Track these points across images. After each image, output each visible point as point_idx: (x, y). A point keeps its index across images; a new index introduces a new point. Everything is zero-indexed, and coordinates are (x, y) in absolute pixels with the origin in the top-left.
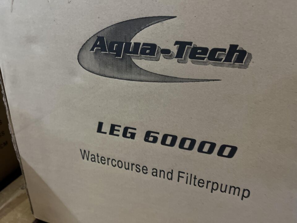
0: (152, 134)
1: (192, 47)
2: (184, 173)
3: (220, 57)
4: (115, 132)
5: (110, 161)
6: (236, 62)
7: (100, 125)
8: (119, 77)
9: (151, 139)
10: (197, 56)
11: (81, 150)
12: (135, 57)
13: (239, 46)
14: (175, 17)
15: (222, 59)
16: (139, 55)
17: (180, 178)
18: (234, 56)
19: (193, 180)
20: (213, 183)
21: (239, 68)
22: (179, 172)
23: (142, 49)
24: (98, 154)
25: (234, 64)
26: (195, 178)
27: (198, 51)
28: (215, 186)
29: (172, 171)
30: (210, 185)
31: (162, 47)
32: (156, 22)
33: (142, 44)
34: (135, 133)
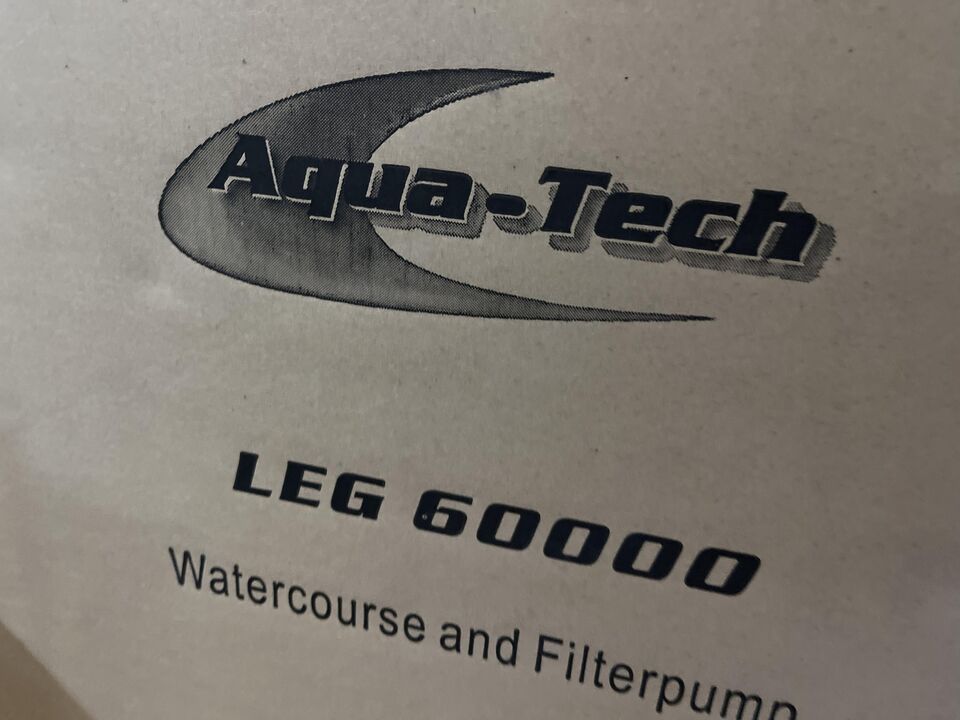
0: (444, 503)
1: (609, 191)
2: (560, 642)
3: (715, 237)
4: (305, 493)
5: (283, 593)
6: (772, 254)
7: (247, 463)
8: (323, 293)
9: (440, 520)
10: (625, 226)
11: (171, 551)
12: (385, 221)
13: (788, 198)
14: (548, 75)
15: (721, 242)
16: (401, 213)
17: (544, 659)
18: (769, 234)
19: (591, 666)
20: (666, 680)
21: (783, 277)
22: (543, 639)
23: (413, 190)
24: (236, 568)
25: (764, 261)
26: (600, 661)
27: (633, 209)
28: (672, 691)
29: (517, 633)
30: (654, 685)
31: (493, 189)
32: (470, 90)
33: (413, 172)
34: (380, 499)
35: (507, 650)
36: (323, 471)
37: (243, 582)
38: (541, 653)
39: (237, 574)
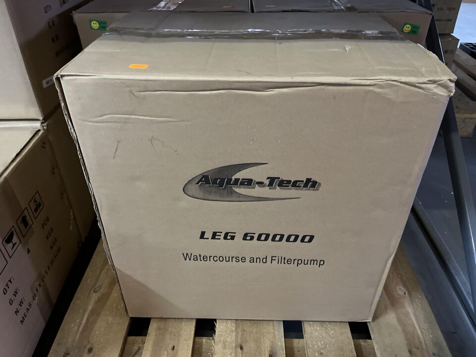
0: (249, 235)
1: (280, 180)
2: (276, 257)
3: (300, 185)
4: (217, 237)
5: (212, 258)
6: (311, 187)
7: (203, 233)
8: (221, 200)
9: (248, 238)
10: (283, 185)
11: (183, 254)
12: (235, 187)
13: (312, 179)
14: (267, 163)
18: (309, 184)
19: (283, 260)
20: (298, 260)
21: (313, 190)
22: (272, 257)
23: (241, 182)
25: (309, 188)
26: (284, 259)
27: (284, 182)
28: (299, 262)
29: (266, 257)
30: (296, 261)
32: (252, 166)
33: (241, 179)
34: (235, 236)
35: (264, 260)
36: (222, 232)
37: (202, 258)
38: (272, 260)
39: (200, 256)
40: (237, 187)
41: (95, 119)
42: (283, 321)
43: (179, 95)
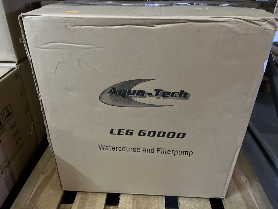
1: (163, 92)
2: (160, 148)
3: (176, 96)
4: (121, 133)
5: (118, 148)
6: (184, 97)
7: (112, 130)
8: (125, 106)
9: (142, 134)
10: (165, 95)
11: (99, 145)
12: (133, 97)
13: (184, 91)
14: (154, 79)
18: (183, 95)
19: (165, 151)
20: (175, 151)
21: (185, 99)
23: (137, 93)
25: (182, 98)
27: (166, 93)
29: (154, 148)
31: (148, 92)
32: (145, 81)
33: (137, 91)
34: (133, 132)
35: (152, 151)
36: (124, 130)
37: (111, 148)
38: (157, 150)
40: (135, 97)
41: (43, 46)
42: (165, 196)
43: (97, 29)
